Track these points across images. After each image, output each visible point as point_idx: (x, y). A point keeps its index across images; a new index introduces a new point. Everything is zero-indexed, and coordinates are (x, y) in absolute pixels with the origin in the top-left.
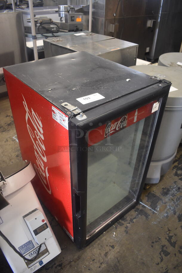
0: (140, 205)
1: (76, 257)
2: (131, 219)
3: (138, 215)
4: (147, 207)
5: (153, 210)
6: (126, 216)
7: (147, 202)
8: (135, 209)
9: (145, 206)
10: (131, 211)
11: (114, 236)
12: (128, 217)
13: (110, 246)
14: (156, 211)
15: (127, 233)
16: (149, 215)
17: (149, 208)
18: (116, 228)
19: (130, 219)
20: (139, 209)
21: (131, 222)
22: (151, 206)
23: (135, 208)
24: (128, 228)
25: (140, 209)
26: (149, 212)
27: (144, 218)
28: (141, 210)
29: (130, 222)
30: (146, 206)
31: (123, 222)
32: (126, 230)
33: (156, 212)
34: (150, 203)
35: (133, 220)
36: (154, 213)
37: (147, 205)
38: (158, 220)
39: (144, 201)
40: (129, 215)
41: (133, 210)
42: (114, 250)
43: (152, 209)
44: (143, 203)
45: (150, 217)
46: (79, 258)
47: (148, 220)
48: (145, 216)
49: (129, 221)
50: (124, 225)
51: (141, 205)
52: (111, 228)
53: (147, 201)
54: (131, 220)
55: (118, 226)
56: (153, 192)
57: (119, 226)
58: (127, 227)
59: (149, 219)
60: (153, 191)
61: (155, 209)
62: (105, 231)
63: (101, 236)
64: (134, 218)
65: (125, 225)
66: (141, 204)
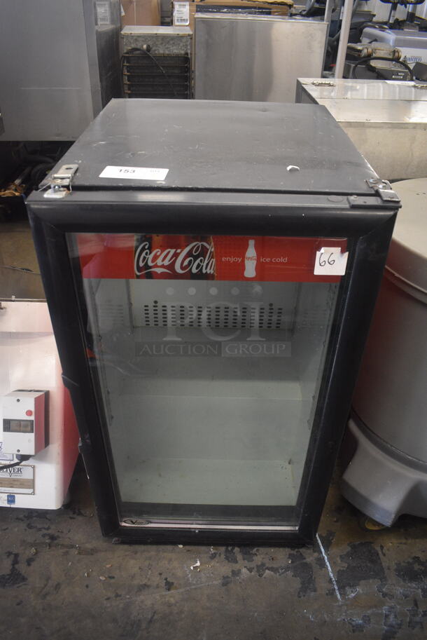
0: (314, 551)
1: (88, 546)
2: (263, 565)
3: (287, 568)
4: (329, 568)
5: (336, 588)
6: (257, 550)
7: (339, 560)
8: (294, 552)
9: (325, 564)
10: (281, 549)
11: (192, 568)
12: (261, 555)
13: (166, 579)
14: (340, 594)
15: (225, 584)
16: (315, 590)
17: (331, 575)
18: (213, 557)
19: (260, 563)
20: (305, 559)
21: (258, 571)
22: (340, 574)
23: (296, 550)
24: (238, 576)
25: (304, 561)
26: (321, 585)
27: (297, 584)
28: (307, 567)
29: (255, 569)
30: (328, 564)
31: (239, 557)
32: (228, 577)
33: (339, 596)
34: (346, 565)
35: (264, 571)
36: (332, 592)
37: (333, 564)
38: (325, 616)
39: (335, 550)
40: (267, 554)
41: (287, 551)
42: (164, 593)
43: (334, 583)
44: (328, 555)
45: (312, 594)
46: (93, 552)
47: (300, 597)
48: (303, 583)
49: (253, 565)
50: (234, 565)
51: (316, 554)
52: (203, 548)
53: (341, 557)
54: (261, 568)
55: (220, 556)
56: (378, 549)
57: (223, 556)
58: (236, 573)
59: (304, 596)
60: (382, 547)
61: (341, 588)
62: (184, 544)
63: (170, 547)
64: (271, 569)
65: (236, 567)
66: (322, 553)
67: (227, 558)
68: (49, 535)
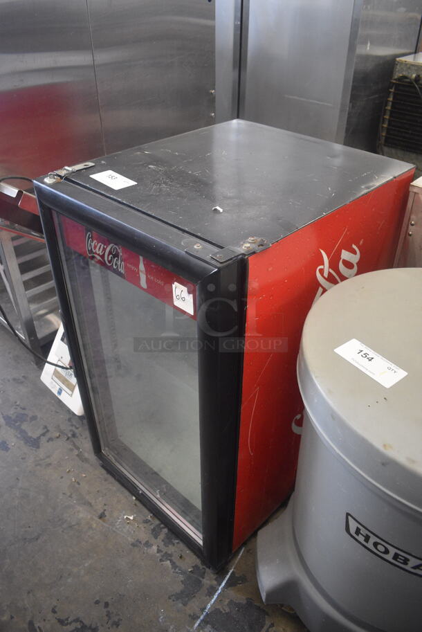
0: (216, 580)
1: (86, 455)
2: (171, 555)
3: (183, 573)
4: (213, 601)
5: (202, 617)
6: (178, 543)
7: (227, 602)
8: (201, 567)
9: (214, 594)
10: (194, 557)
11: (125, 517)
12: (177, 548)
13: (105, 510)
14: (199, 625)
15: (133, 545)
16: (185, 604)
17: (209, 606)
18: (146, 522)
19: (170, 552)
20: (203, 578)
21: (163, 556)
22: (216, 611)
23: (204, 567)
24: (147, 547)
25: (201, 579)
26: (194, 605)
27: (178, 588)
28: (198, 584)
29: (162, 554)
30: (215, 597)
31: (162, 536)
32: (140, 542)
33: (196, 625)
34: (227, 610)
35: (167, 559)
36: (195, 618)
37: (219, 600)
38: (172, 627)
39: (232, 593)
40: (181, 551)
41: (198, 562)
42: (94, 517)
43: (204, 613)
44: (223, 590)
45: (180, 605)
46: (86, 460)
47: (169, 598)
48: (182, 592)
49: (164, 549)
50: (153, 539)
51: (215, 583)
52: (146, 511)
53: (231, 602)
54: (167, 556)
55: (151, 525)
56: (268, 623)
57: (152, 527)
58: (148, 544)
59: (173, 601)
60: (272, 625)
61: (205, 622)
62: (137, 499)
63: (127, 493)
64: (173, 563)
65: (153, 540)
66: (220, 585)
67: (153, 530)
68: (74, 432)
